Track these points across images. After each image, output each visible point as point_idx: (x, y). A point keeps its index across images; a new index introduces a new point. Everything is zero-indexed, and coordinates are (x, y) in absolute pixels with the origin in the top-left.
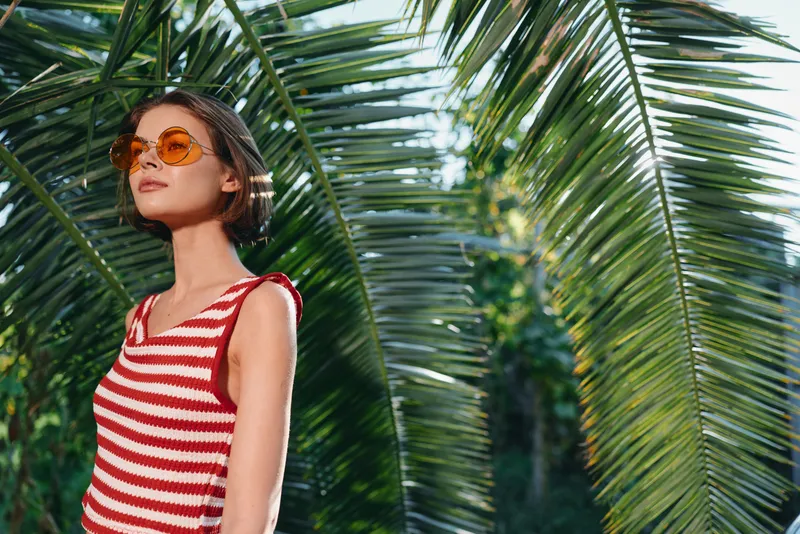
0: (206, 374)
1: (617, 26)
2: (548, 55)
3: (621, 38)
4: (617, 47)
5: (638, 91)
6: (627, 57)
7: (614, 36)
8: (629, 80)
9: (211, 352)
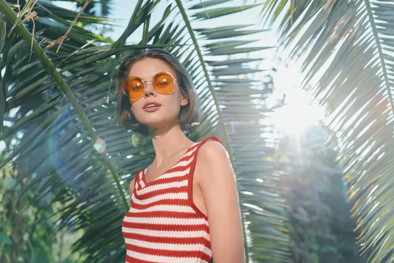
0: (184, 196)
1: (371, 20)
2: (339, 33)
3: (373, 25)
4: (371, 29)
5: (380, 51)
6: (375, 34)
7: (369, 24)
8: (376, 45)
9: (185, 183)
